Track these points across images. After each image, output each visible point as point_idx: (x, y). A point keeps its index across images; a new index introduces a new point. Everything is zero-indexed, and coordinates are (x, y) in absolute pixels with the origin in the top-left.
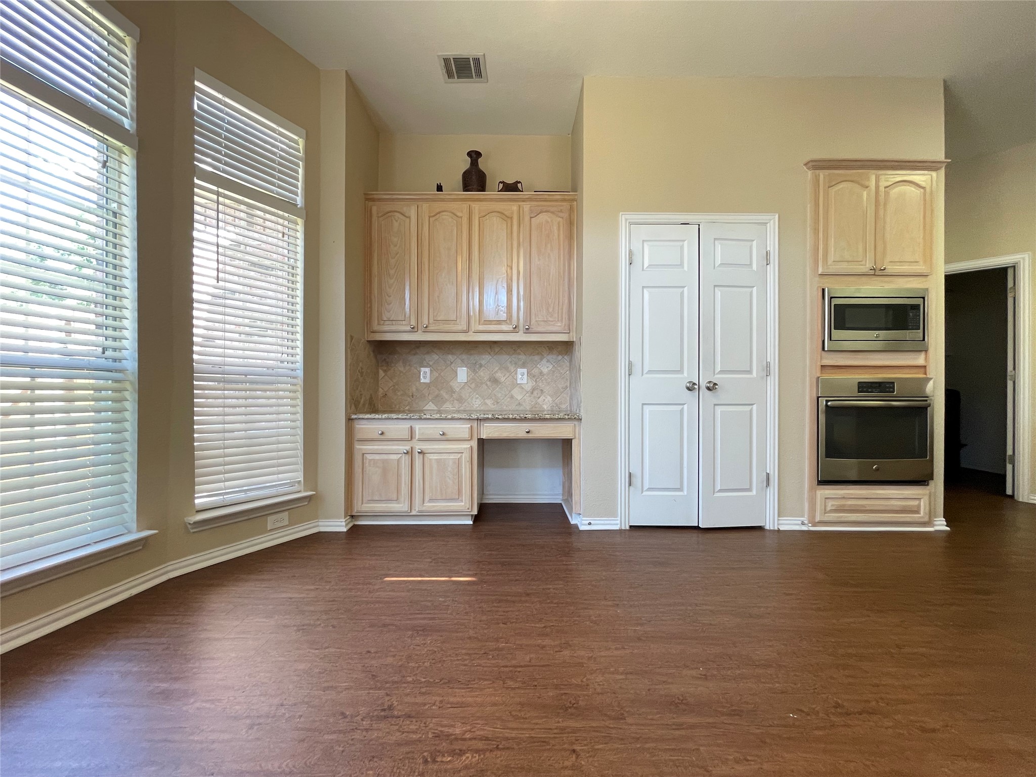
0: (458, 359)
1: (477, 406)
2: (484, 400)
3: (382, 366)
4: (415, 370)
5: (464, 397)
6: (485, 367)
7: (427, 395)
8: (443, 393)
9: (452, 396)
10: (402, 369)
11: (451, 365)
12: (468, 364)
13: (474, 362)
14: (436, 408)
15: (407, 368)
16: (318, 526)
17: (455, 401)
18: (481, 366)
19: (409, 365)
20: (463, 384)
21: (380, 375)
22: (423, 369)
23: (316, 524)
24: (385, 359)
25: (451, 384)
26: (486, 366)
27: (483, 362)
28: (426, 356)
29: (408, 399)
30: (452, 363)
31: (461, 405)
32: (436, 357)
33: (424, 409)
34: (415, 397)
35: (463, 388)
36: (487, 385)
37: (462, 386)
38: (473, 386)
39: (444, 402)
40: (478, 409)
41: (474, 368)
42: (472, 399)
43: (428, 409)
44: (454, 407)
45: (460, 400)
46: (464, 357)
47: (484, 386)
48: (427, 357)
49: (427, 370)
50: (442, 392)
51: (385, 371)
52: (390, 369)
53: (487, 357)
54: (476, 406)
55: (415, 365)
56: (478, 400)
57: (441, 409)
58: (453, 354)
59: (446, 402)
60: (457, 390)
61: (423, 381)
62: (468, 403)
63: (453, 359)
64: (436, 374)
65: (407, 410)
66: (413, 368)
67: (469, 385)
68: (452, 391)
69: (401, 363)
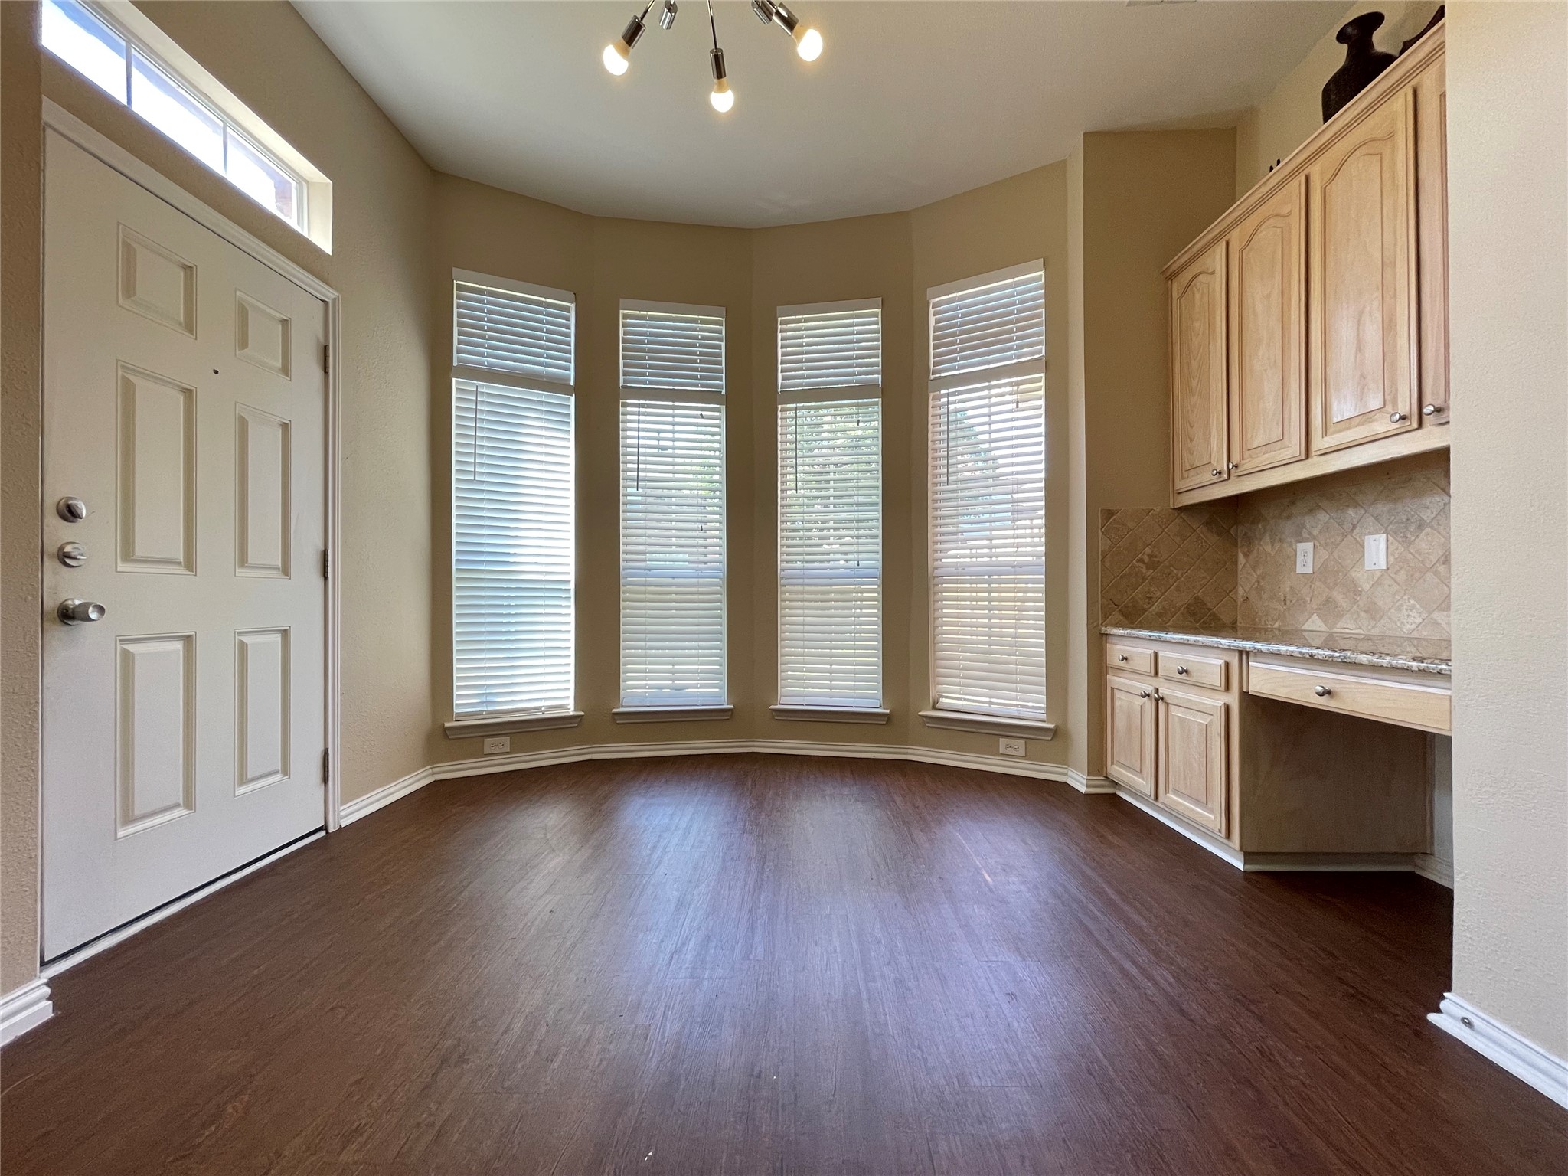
0: (1367, 514)
1: (1413, 627)
2: (1430, 613)
3: (1241, 547)
4: (1290, 549)
5: (1380, 603)
6: (1432, 527)
7: (1308, 599)
8: (1338, 596)
9: (1355, 602)
10: (1268, 549)
11: (1353, 530)
12: (1391, 523)
13: (1404, 518)
14: (1323, 628)
15: (1277, 546)
16: (1066, 774)
17: (1363, 614)
18: (1421, 525)
19: (1281, 540)
20: (1378, 574)
21: (1239, 563)
22: (1300, 546)
23: (1065, 771)
24: (1246, 534)
25: (1353, 574)
26: (1434, 523)
27: (1427, 516)
28: (1306, 517)
29: (1279, 607)
30: (1354, 526)
31: (1373, 623)
32: (1323, 517)
33: (1303, 628)
34: (1288, 602)
35: (1378, 583)
36: (1436, 573)
37: (1376, 579)
38: (1402, 576)
39: (1340, 616)
40: (1415, 634)
41: (1402, 533)
42: (1399, 610)
43: (1311, 629)
44: (1360, 628)
45: (1373, 611)
46: (1381, 508)
47: (1429, 576)
48: (1308, 521)
49: (1309, 546)
50: (1335, 593)
51: (1246, 555)
52: (1252, 551)
53: (1437, 499)
54: (1408, 626)
55: (1289, 539)
56: (1414, 614)
57: (1335, 630)
58: (1356, 505)
59: (1343, 615)
60: (1367, 587)
61: (1300, 570)
62: (1390, 619)
63: (1358, 518)
64: (1323, 554)
65: (1275, 629)
66: (1285, 545)
67: (1393, 576)
68: (1354, 590)
69: (1267, 539)
